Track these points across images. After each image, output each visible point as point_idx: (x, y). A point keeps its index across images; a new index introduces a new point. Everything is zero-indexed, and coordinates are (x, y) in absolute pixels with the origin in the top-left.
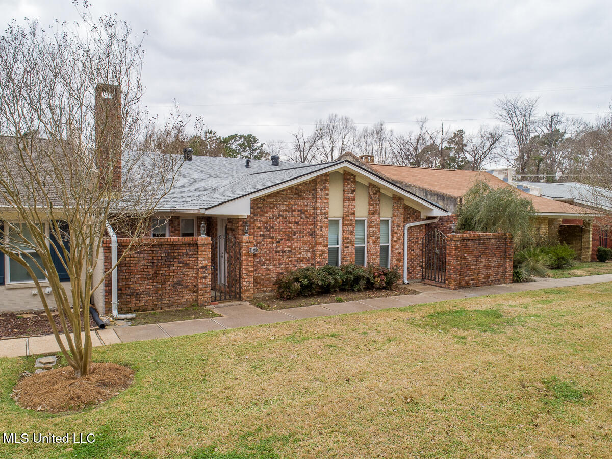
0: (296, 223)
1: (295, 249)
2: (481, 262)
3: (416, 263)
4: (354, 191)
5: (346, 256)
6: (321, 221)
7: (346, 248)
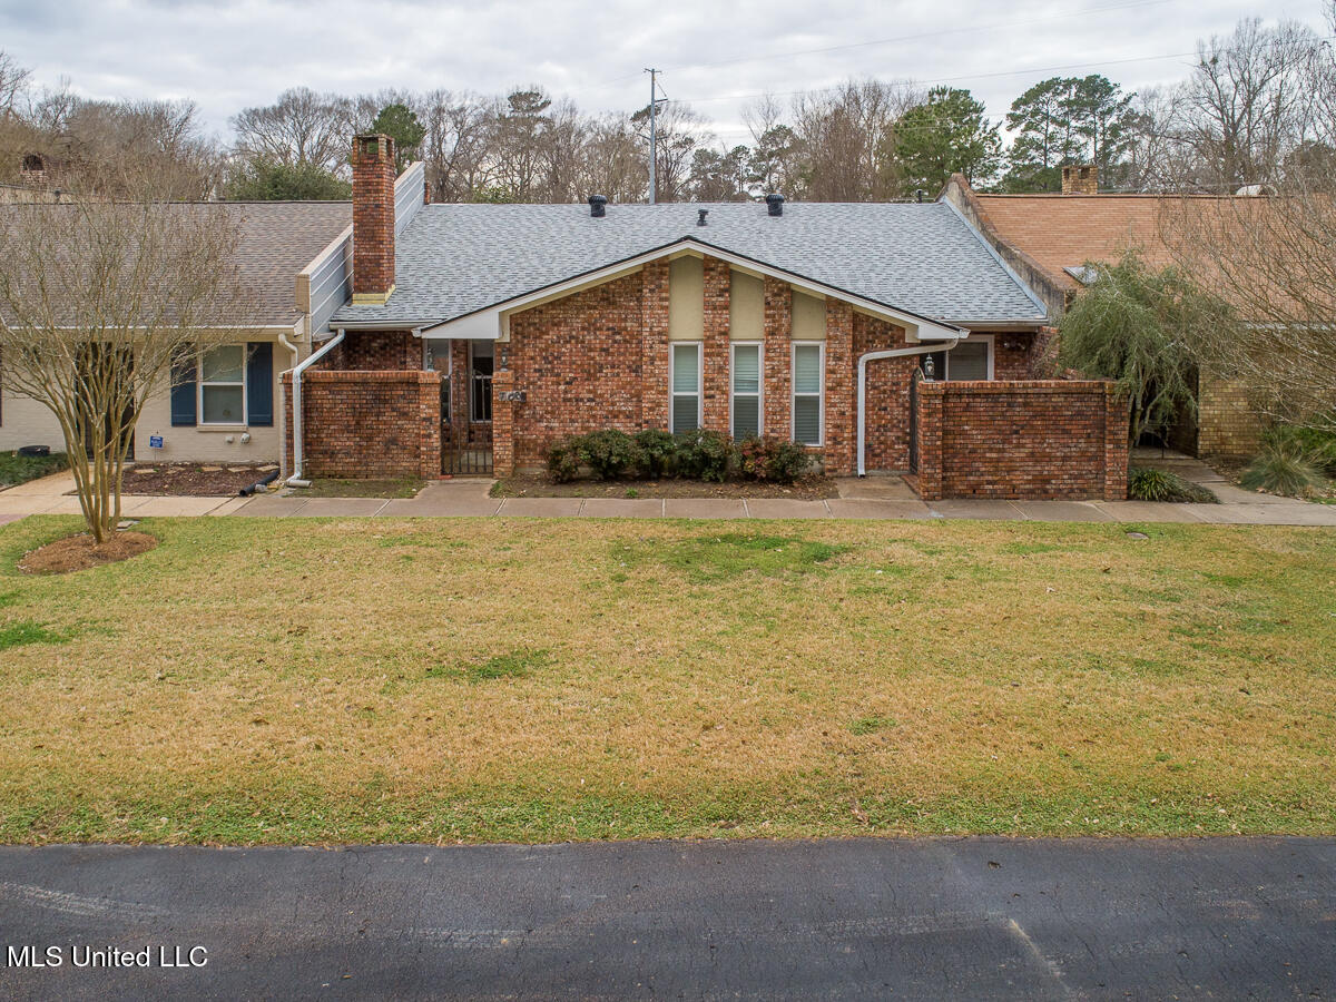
0: (602, 350)
1: (601, 396)
2: (1019, 446)
3: (892, 435)
4: (726, 290)
5: (707, 413)
6: (651, 347)
7: (706, 397)
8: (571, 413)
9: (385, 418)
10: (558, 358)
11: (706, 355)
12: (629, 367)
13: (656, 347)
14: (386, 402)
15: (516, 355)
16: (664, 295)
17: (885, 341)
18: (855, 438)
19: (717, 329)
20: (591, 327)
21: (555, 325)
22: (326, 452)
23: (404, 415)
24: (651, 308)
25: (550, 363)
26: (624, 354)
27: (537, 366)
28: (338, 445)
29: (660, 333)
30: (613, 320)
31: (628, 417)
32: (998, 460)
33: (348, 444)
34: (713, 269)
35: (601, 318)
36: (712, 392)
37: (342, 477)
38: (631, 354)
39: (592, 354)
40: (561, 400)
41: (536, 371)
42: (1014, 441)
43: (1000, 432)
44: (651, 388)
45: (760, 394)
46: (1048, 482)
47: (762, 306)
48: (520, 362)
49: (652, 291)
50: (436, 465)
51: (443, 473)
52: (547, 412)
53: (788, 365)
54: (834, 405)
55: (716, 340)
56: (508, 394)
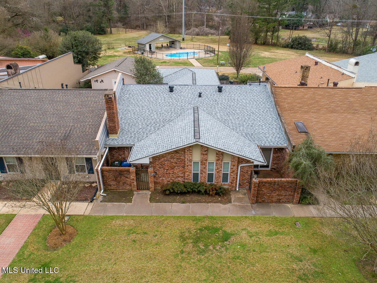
0: (175, 163)
1: (175, 173)
4: (207, 151)
5: (201, 177)
7: (201, 174)
9: (122, 178)
10: (164, 164)
11: (201, 165)
12: (182, 167)
13: (189, 163)
14: (122, 175)
18: (236, 182)
19: (204, 159)
23: (127, 177)
24: (187, 154)
25: (162, 165)
26: (181, 164)
27: (159, 166)
29: (190, 160)
31: (182, 177)
33: (114, 183)
35: (175, 156)
36: (202, 173)
40: (165, 173)
42: (274, 192)
43: (271, 190)
44: (188, 172)
45: (214, 172)
46: (281, 200)
47: (215, 154)
48: (155, 165)
49: (188, 151)
50: (135, 188)
51: (138, 189)
52: (162, 176)
53: (221, 167)
54: (232, 176)
55: (203, 162)
56: (152, 174)
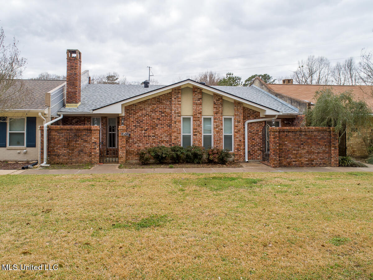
0: (158, 119)
1: (157, 135)
2: (304, 149)
3: (256, 148)
4: (201, 99)
5: (194, 141)
6: (175, 118)
7: (194, 135)
8: (147, 141)
9: (78, 142)
10: (142, 121)
11: (194, 120)
12: (167, 125)
13: (177, 117)
14: (79, 136)
15: (127, 120)
16: (179, 100)
17: (253, 117)
18: (244, 149)
19: (198, 112)
20: (154, 111)
21: (141, 110)
22: (55, 155)
23: (86, 141)
24: (175, 104)
25: (139, 123)
26: (165, 120)
27: (134, 124)
28: (61, 152)
29: (178, 113)
30: (161, 109)
31: (166, 142)
32: (297, 154)
33: (64, 152)
34: (196, 91)
35: (157, 108)
36: (196, 133)
37: (62, 164)
38: (168, 120)
39: (154, 120)
40: (143, 136)
41: (134, 126)
42: (302, 147)
43: (297, 144)
44: (175, 132)
45: (212, 134)
46: (313, 161)
47: (213, 104)
48: (128, 123)
49: (175, 98)
50: (97, 159)
51: (100, 162)
52: (138, 141)
53: (222, 124)
54: (237, 138)
55: (197, 116)
56: (124, 133)
